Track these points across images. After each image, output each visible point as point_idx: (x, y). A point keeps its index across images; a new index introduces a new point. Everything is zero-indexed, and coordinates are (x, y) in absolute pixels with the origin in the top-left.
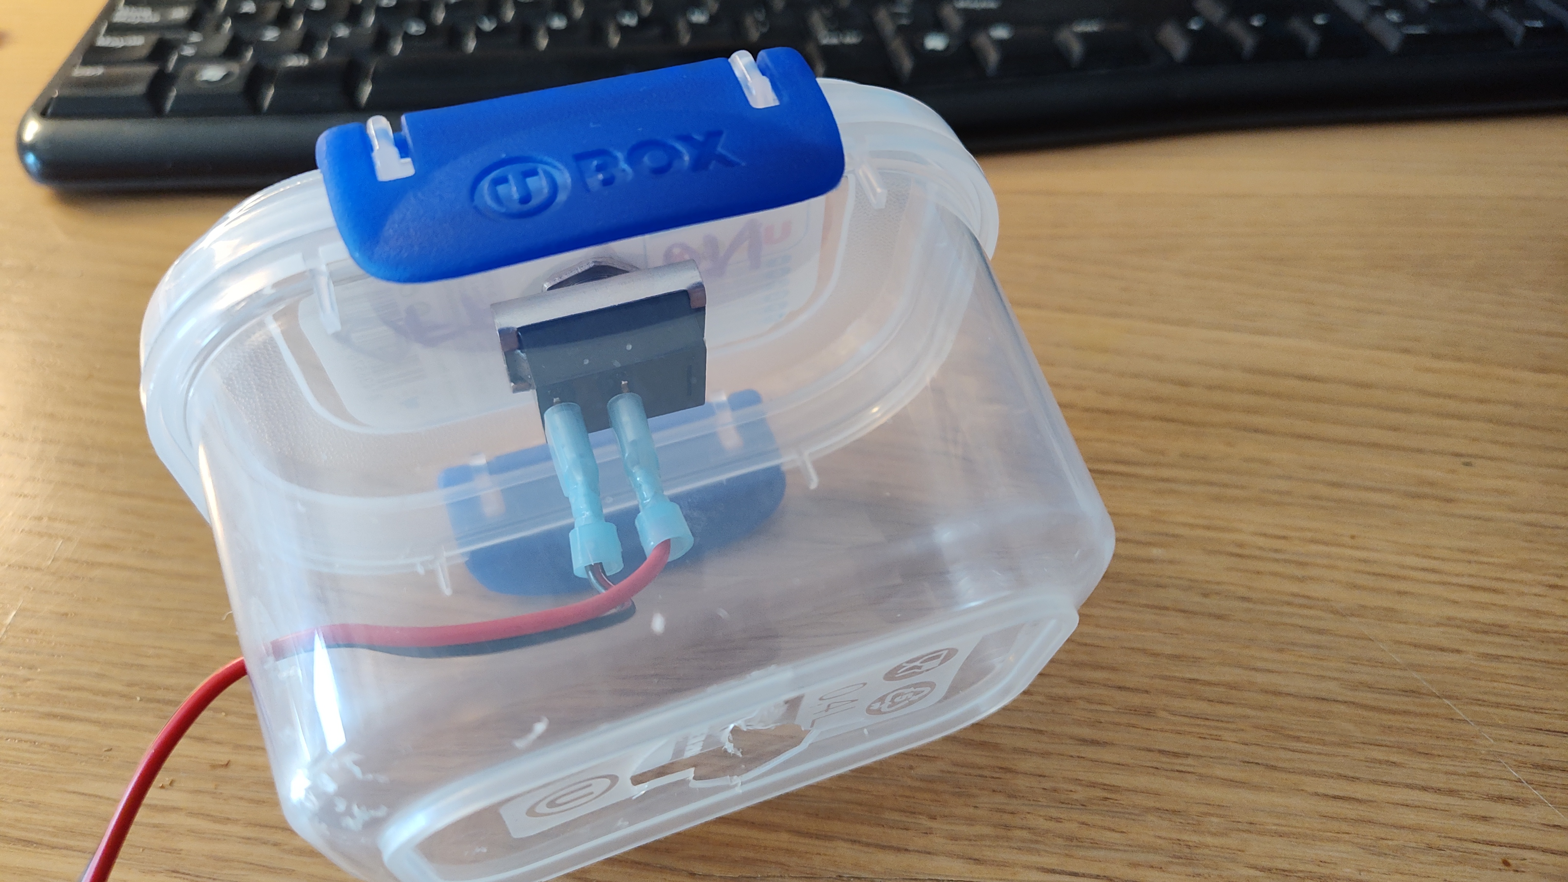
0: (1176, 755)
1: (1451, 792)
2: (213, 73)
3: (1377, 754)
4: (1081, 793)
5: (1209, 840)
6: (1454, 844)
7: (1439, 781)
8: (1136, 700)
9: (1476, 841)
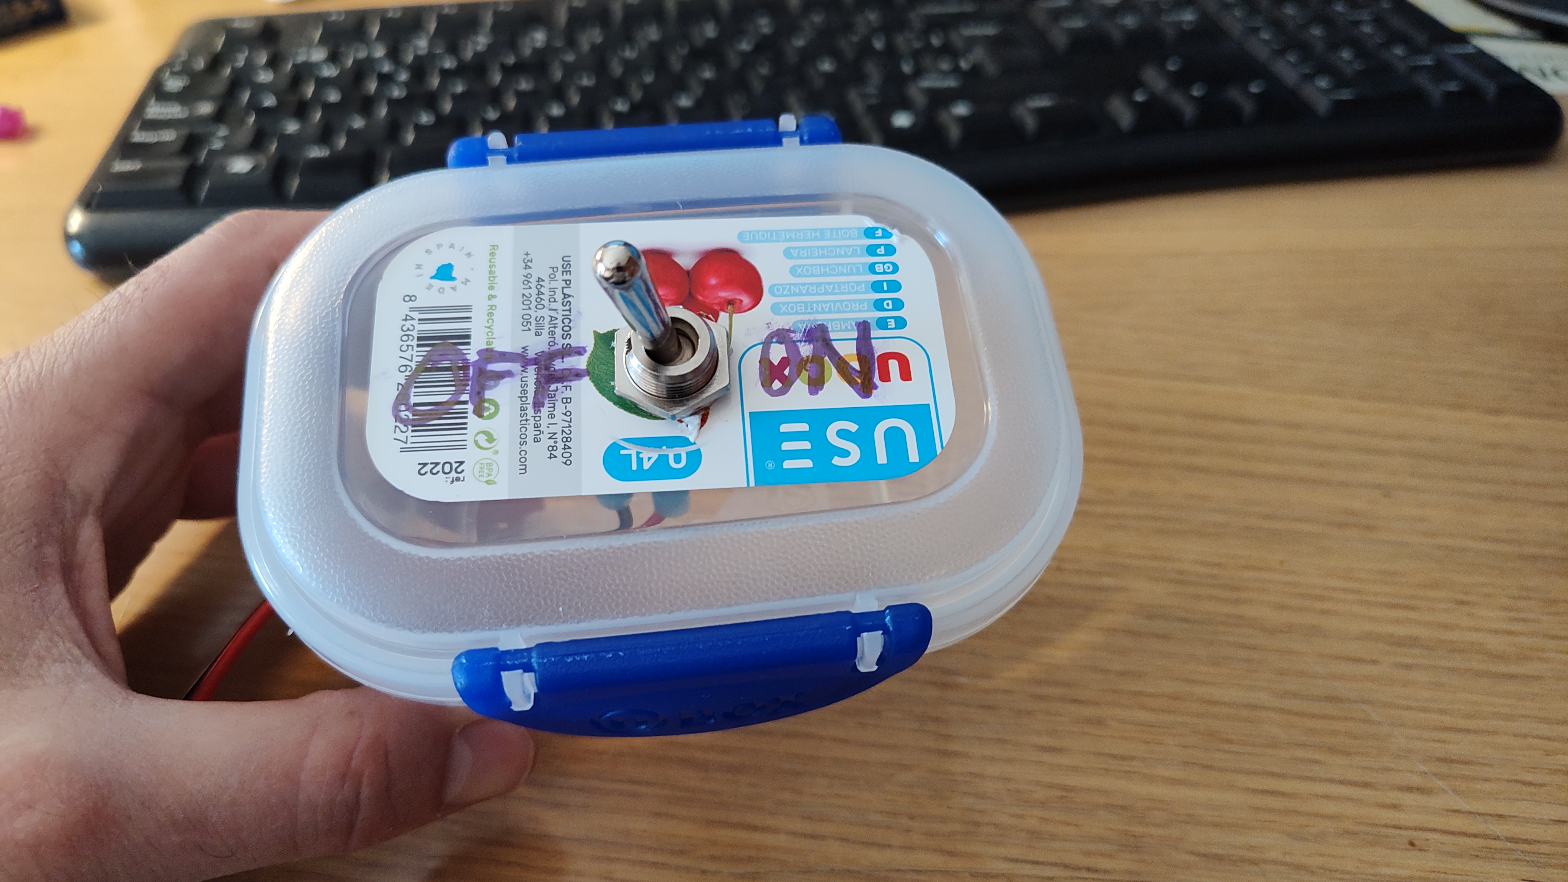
0: (1123, 758)
1: (1366, 785)
2: (241, 165)
3: (1300, 753)
4: (1040, 794)
5: (1154, 831)
6: (1368, 829)
7: (1355, 775)
8: (1088, 711)
9: (1386, 826)
